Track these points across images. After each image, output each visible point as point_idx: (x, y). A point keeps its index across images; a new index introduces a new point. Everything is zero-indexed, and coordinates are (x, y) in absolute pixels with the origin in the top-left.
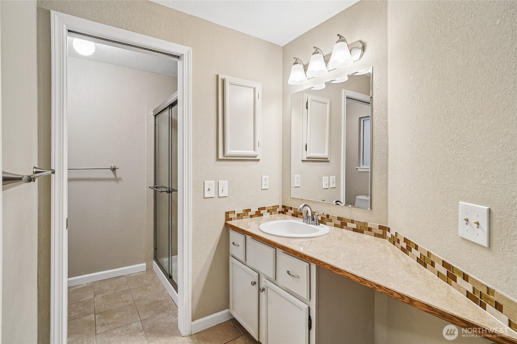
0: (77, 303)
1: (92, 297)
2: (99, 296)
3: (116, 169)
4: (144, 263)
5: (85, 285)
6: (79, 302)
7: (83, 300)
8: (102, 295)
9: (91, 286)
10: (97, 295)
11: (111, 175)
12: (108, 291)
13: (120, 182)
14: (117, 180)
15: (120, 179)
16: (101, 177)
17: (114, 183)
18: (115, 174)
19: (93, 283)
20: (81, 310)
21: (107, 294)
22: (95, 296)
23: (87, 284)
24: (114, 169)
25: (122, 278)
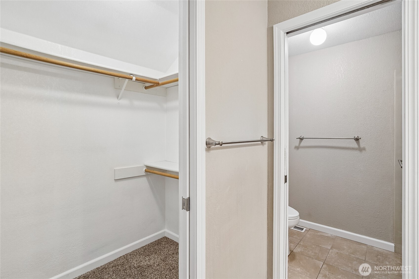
0: (317, 245)
1: (329, 248)
2: (335, 250)
3: (360, 139)
4: (393, 243)
5: (329, 235)
6: (319, 246)
7: (322, 246)
8: (337, 251)
9: (334, 239)
10: (334, 248)
11: (354, 144)
12: (344, 250)
13: (364, 152)
14: (361, 149)
15: (364, 149)
16: (345, 146)
17: (357, 153)
18: (358, 144)
19: (336, 237)
20: (317, 253)
21: (342, 252)
22: (332, 248)
23: (331, 236)
24: (357, 140)
25: (363, 246)
